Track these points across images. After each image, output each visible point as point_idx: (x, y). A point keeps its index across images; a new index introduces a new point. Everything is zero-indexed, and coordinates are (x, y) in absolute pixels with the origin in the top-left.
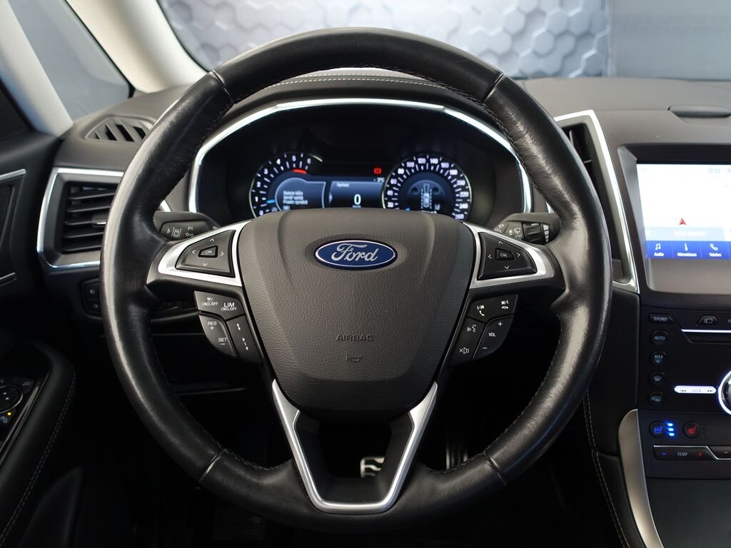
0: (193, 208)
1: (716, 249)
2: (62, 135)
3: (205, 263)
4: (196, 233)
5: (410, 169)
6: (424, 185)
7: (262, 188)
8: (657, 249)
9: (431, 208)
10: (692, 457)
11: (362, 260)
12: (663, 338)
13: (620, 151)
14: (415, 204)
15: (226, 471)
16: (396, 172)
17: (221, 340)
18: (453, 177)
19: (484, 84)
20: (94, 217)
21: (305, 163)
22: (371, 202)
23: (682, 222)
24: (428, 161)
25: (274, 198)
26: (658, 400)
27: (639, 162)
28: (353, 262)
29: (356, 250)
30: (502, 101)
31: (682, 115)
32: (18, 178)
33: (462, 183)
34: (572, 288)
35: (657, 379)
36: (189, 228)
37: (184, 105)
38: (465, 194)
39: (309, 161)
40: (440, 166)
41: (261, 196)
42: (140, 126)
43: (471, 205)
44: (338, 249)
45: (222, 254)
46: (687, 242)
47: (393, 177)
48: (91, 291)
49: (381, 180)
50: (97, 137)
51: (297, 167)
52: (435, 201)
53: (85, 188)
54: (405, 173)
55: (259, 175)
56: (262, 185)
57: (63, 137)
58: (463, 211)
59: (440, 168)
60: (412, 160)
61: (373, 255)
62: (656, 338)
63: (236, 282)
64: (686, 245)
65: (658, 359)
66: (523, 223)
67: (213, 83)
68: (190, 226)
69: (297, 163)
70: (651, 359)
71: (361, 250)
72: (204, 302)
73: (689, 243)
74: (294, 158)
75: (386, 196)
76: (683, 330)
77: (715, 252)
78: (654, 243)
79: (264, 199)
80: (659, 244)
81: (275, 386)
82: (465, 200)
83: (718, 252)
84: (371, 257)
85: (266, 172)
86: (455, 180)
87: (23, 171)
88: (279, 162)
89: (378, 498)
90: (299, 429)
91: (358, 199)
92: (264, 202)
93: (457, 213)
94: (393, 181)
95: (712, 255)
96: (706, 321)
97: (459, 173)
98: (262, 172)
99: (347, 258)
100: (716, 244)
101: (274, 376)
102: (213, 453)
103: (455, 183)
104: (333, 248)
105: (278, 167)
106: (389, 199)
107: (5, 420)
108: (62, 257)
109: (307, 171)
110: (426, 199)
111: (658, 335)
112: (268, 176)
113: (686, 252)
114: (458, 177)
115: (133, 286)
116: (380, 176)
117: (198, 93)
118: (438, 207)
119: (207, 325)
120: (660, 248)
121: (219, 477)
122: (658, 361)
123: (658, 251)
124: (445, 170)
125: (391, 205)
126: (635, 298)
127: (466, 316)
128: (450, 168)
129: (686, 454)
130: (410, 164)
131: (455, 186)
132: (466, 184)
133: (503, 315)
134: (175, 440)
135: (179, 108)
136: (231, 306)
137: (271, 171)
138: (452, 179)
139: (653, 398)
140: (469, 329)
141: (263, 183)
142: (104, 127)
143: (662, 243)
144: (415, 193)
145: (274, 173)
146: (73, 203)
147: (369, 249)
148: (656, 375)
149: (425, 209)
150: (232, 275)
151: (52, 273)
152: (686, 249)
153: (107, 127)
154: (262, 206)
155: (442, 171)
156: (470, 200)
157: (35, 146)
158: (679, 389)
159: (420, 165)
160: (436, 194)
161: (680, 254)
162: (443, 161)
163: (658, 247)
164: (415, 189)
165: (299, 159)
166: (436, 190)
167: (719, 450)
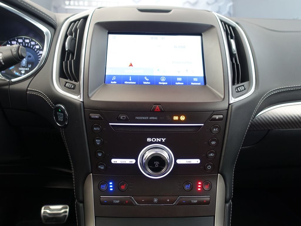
1: (147, 80)
8: (113, 79)
9: (26, 66)
10: (121, 203)
12: (98, 129)
23: (131, 65)
24: (24, 41)
26: (102, 168)
27: (109, 33)
31: (142, 11)
35: (100, 155)
40: (31, 44)
46: (131, 76)
52: (28, 62)
59: (31, 45)
60: (15, 40)
62: (95, 129)
64: (130, 77)
65: (98, 142)
70: (94, 142)
73: (133, 77)
76: (110, 124)
77: (147, 81)
78: (112, 76)
80: (115, 77)
83: (148, 81)
95: (144, 83)
96: (121, 117)
100: (148, 77)
103: (38, 53)
110: (24, 62)
111: (96, 126)
113: (130, 81)
114: (39, 50)
118: (30, 66)
120: (115, 79)
122: (98, 144)
123: (113, 81)
126: (81, 104)
128: (35, 45)
129: (119, 201)
130: (14, 42)
131: (38, 54)
138: (37, 51)
139: (99, 167)
143: (117, 76)
148: (99, 152)
149: (22, 67)
152: (130, 80)
155: (32, 47)
158: (114, 161)
159: (19, 43)
160: (30, 59)
161: (126, 82)
162: (32, 41)
166: (30, 56)
167: (140, 198)
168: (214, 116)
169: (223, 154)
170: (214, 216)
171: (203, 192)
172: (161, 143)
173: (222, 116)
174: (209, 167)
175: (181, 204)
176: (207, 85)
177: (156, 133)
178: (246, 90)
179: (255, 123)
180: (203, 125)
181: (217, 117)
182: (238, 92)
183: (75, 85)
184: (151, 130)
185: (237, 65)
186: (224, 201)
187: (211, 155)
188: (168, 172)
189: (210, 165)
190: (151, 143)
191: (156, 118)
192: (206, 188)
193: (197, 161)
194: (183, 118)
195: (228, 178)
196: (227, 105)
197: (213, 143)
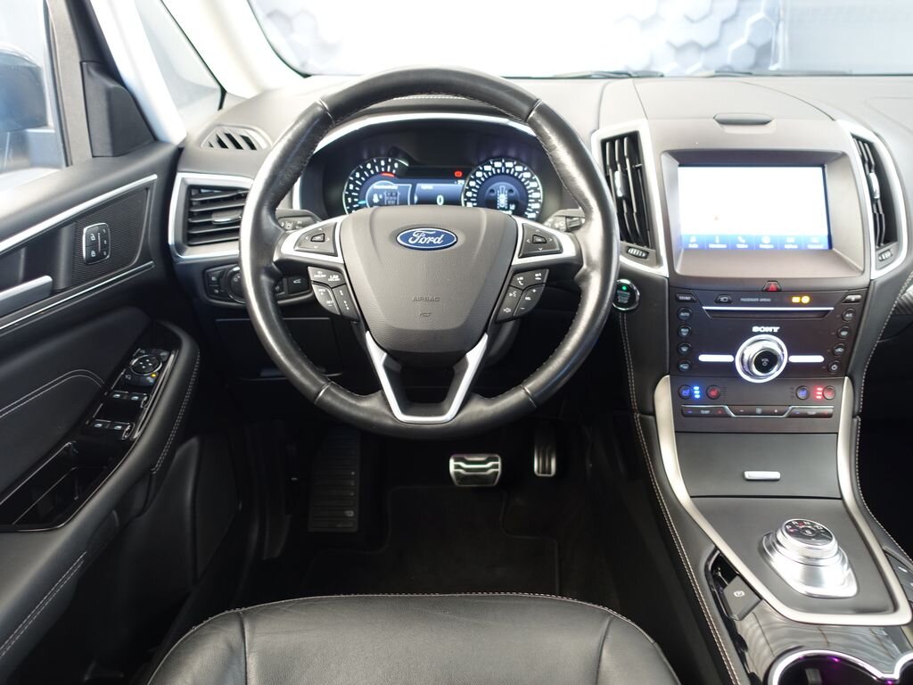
0: (297, 206)
1: (743, 241)
2: (181, 143)
3: (316, 247)
4: (304, 226)
5: (487, 172)
6: (501, 187)
7: (354, 190)
8: (691, 241)
9: (506, 208)
10: (712, 415)
11: (431, 243)
12: (688, 314)
13: (663, 157)
14: (491, 203)
15: (334, 395)
16: (474, 174)
17: (329, 302)
18: (527, 179)
19: (526, 108)
20: (214, 215)
21: (393, 168)
22: (452, 201)
24: (504, 165)
25: (364, 199)
26: (685, 367)
27: (680, 166)
28: (425, 244)
29: (427, 236)
30: (540, 121)
31: (723, 122)
32: (152, 183)
33: (533, 185)
34: (588, 264)
35: (684, 349)
36: (299, 222)
37: (298, 126)
38: (536, 195)
39: (396, 165)
40: (515, 169)
41: (353, 197)
42: (246, 135)
43: (543, 205)
44: (414, 235)
45: (328, 239)
46: (717, 235)
47: (471, 179)
48: (213, 279)
49: (461, 182)
50: (211, 146)
51: (386, 171)
52: (510, 201)
53: (203, 191)
54: (483, 176)
55: (352, 178)
56: (354, 188)
57: (182, 146)
58: (534, 210)
59: (515, 171)
60: (489, 164)
61: (440, 239)
62: (682, 314)
63: (338, 260)
64: (717, 238)
65: (684, 332)
66: (567, 217)
67: (320, 109)
68: (300, 221)
69: (386, 167)
70: (678, 331)
71: (431, 236)
72: (315, 274)
73: (720, 237)
74: (383, 163)
75: (465, 197)
76: (704, 308)
77: (742, 244)
78: (689, 237)
79: (356, 200)
81: (368, 335)
82: (537, 200)
83: (745, 244)
84: (439, 240)
85: (358, 175)
86: (528, 182)
87: (154, 177)
88: (369, 166)
89: (442, 413)
90: (386, 367)
91: (440, 200)
92: (356, 203)
93: (530, 212)
94: (472, 184)
95: (739, 246)
96: (722, 299)
97: (532, 176)
98: (354, 176)
99: (421, 242)
100: (743, 237)
101: (368, 329)
102: (323, 383)
103: (528, 185)
104: (410, 235)
105: (368, 171)
106: (469, 199)
107: (151, 380)
108: (189, 249)
109: (395, 175)
110: (502, 200)
111: (684, 311)
112: (359, 179)
113: (717, 244)
114: (531, 179)
115: (264, 263)
116: (461, 178)
117: (309, 117)
118: (513, 207)
119: (319, 292)
121: (329, 399)
122: (684, 334)
123: (693, 244)
124: (519, 173)
125: (469, 205)
126: (664, 281)
127: (509, 285)
128: (524, 171)
129: (708, 412)
130: (487, 168)
131: (528, 188)
132: (538, 186)
133: (537, 285)
134: (296, 373)
135: (295, 129)
136: (335, 278)
137: (362, 175)
138: (525, 181)
139: (681, 366)
140: (511, 295)
141: (356, 185)
142: (215, 136)
143: (696, 236)
144: (492, 195)
145: (365, 176)
146: (194, 204)
147: (437, 235)
148: (684, 346)
149: (502, 209)
150: (335, 255)
151: (181, 263)
152: (717, 242)
153: (218, 137)
154: (355, 206)
155: (516, 174)
156: (541, 201)
157: (160, 155)
158: (702, 358)
159: (496, 169)
160: (512, 195)
161: (711, 246)
162: (518, 164)
163: (693, 239)
164: (492, 191)
165: (387, 163)
166: (511, 191)
167: (736, 408)
168: (849, 297)
169: (855, 349)
170: (837, 433)
171: (825, 401)
172: (772, 333)
173: (859, 297)
174: (835, 367)
175: (792, 416)
176: (834, 249)
177: (765, 319)
178: (894, 258)
179: (904, 303)
180: (832, 309)
181: (853, 298)
182: (883, 260)
183: (647, 253)
184: (757, 316)
185: (880, 216)
186: (851, 414)
187: (840, 350)
188: (776, 372)
189: (836, 364)
190: (759, 333)
191: (769, 300)
192: (828, 396)
193: (819, 359)
194: (806, 299)
195: (857, 383)
196: (868, 281)
197: (844, 333)
